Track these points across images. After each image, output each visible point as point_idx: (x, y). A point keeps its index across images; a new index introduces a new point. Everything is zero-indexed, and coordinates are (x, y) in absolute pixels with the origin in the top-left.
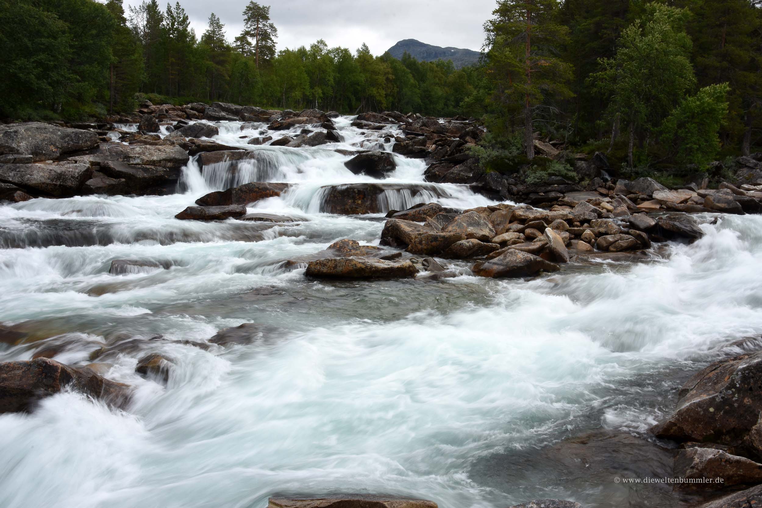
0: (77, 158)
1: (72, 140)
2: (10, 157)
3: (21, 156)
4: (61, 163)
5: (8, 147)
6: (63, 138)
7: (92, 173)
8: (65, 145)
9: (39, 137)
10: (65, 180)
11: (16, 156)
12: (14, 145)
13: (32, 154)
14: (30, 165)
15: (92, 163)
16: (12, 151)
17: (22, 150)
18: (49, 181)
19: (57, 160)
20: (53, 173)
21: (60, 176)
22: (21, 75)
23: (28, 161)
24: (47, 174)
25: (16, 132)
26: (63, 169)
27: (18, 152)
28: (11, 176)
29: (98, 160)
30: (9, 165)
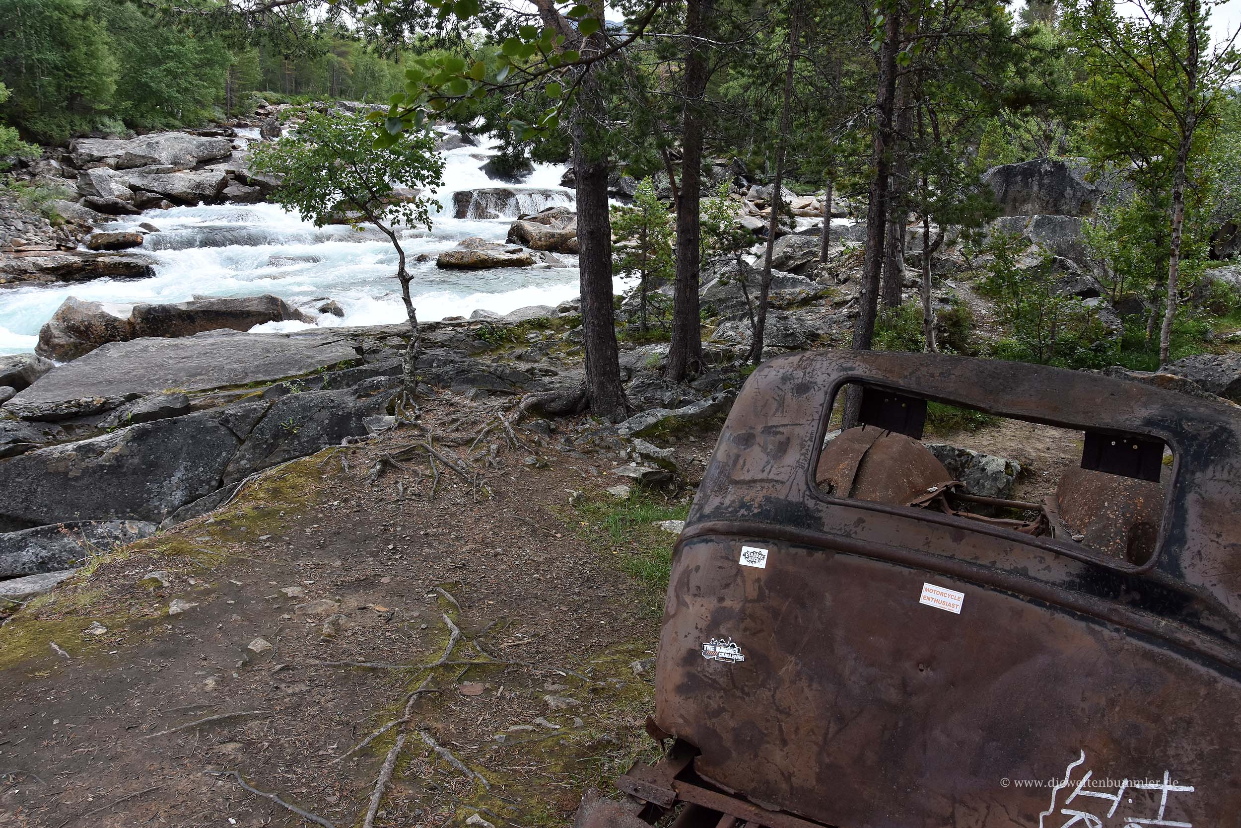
0: (212, 167)
1: (207, 149)
2: (154, 167)
3: (163, 166)
4: (199, 172)
5: (151, 158)
6: (198, 147)
7: (227, 181)
8: (201, 154)
9: (177, 147)
10: (203, 189)
11: (158, 166)
12: (156, 156)
13: (172, 164)
14: (171, 175)
15: (228, 172)
17: (163, 161)
18: (189, 190)
19: (194, 169)
20: (192, 182)
21: (199, 185)
22: (152, 84)
23: (169, 171)
24: (187, 184)
25: (157, 143)
26: (202, 178)
27: (160, 163)
28: (156, 186)
29: (232, 168)
30: (153, 175)
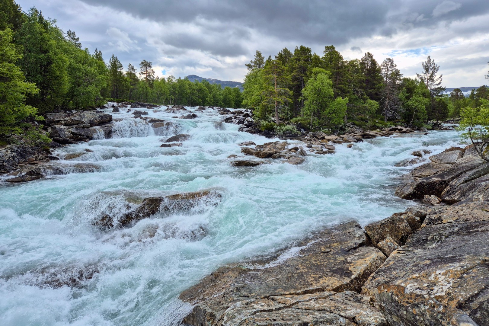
0: (106, 125)
1: (103, 118)
2: (82, 125)
5: (81, 121)
6: (99, 117)
8: (100, 120)
9: (91, 117)
11: (84, 125)
12: (83, 120)
13: (89, 124)
16: (82, 123)
17: (86, 122)
23: (88, 127)
25: (84, 115)
27: (84, 123)
28: (83, 133)
30: (81, 128)
